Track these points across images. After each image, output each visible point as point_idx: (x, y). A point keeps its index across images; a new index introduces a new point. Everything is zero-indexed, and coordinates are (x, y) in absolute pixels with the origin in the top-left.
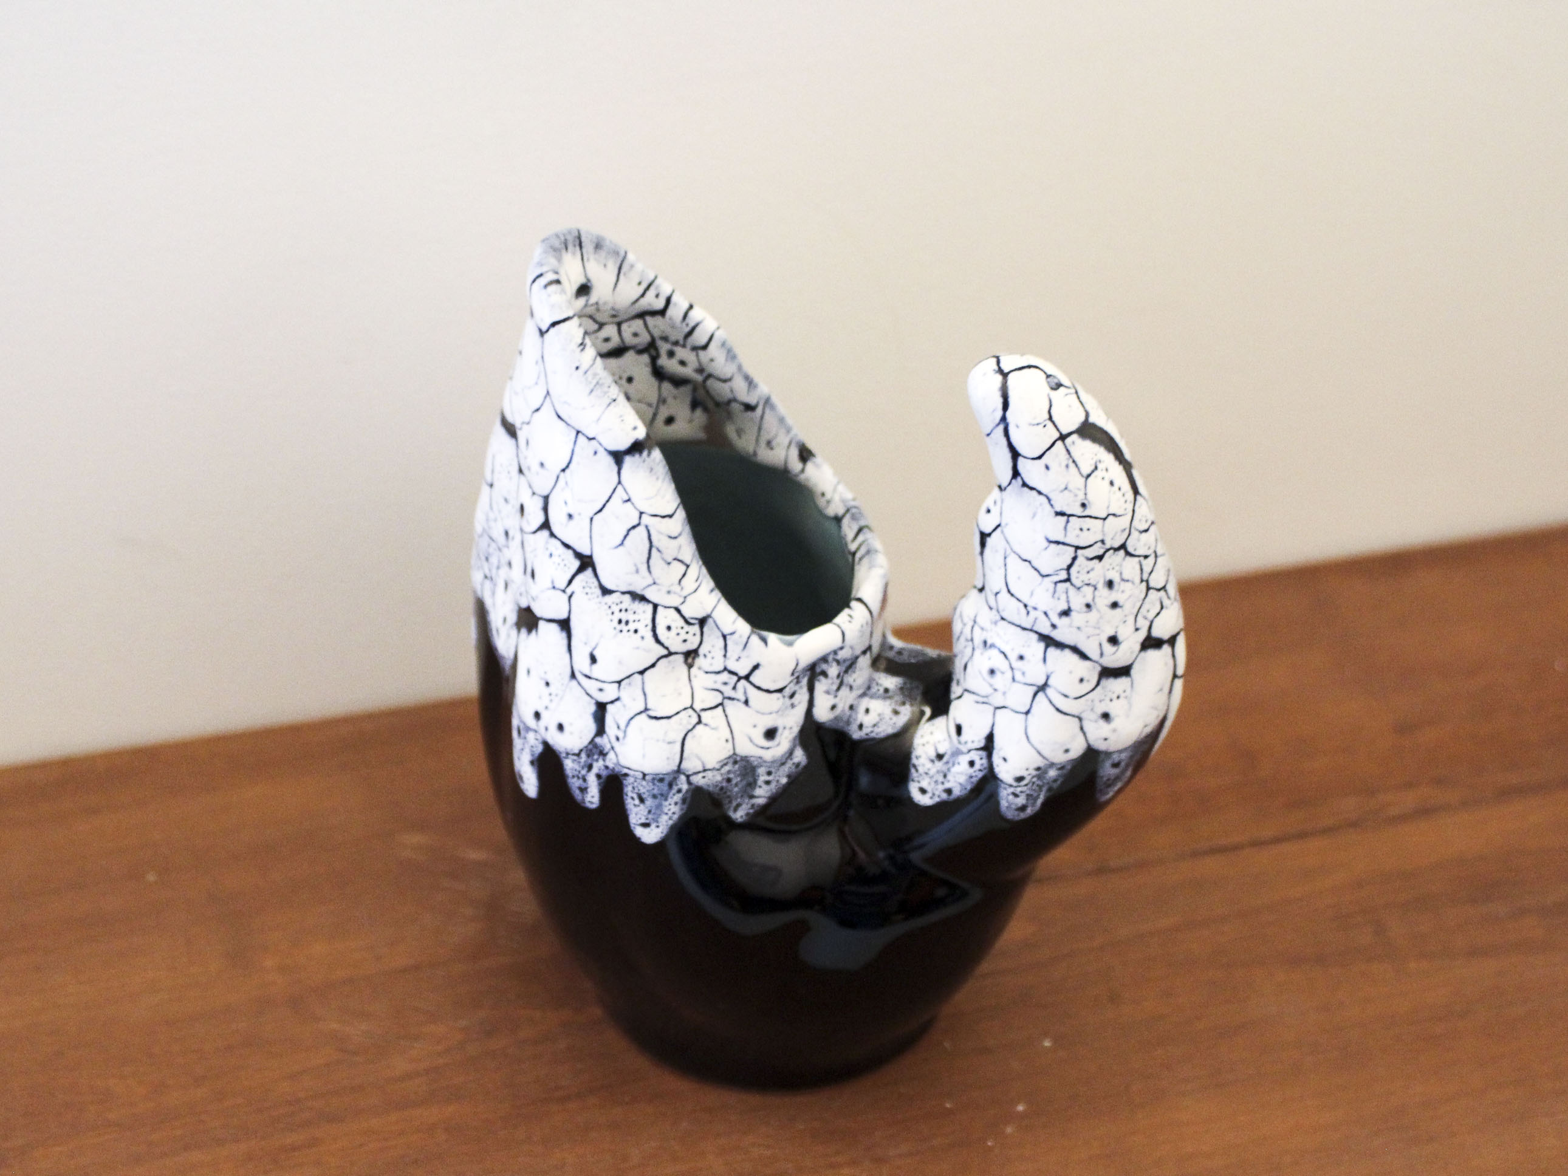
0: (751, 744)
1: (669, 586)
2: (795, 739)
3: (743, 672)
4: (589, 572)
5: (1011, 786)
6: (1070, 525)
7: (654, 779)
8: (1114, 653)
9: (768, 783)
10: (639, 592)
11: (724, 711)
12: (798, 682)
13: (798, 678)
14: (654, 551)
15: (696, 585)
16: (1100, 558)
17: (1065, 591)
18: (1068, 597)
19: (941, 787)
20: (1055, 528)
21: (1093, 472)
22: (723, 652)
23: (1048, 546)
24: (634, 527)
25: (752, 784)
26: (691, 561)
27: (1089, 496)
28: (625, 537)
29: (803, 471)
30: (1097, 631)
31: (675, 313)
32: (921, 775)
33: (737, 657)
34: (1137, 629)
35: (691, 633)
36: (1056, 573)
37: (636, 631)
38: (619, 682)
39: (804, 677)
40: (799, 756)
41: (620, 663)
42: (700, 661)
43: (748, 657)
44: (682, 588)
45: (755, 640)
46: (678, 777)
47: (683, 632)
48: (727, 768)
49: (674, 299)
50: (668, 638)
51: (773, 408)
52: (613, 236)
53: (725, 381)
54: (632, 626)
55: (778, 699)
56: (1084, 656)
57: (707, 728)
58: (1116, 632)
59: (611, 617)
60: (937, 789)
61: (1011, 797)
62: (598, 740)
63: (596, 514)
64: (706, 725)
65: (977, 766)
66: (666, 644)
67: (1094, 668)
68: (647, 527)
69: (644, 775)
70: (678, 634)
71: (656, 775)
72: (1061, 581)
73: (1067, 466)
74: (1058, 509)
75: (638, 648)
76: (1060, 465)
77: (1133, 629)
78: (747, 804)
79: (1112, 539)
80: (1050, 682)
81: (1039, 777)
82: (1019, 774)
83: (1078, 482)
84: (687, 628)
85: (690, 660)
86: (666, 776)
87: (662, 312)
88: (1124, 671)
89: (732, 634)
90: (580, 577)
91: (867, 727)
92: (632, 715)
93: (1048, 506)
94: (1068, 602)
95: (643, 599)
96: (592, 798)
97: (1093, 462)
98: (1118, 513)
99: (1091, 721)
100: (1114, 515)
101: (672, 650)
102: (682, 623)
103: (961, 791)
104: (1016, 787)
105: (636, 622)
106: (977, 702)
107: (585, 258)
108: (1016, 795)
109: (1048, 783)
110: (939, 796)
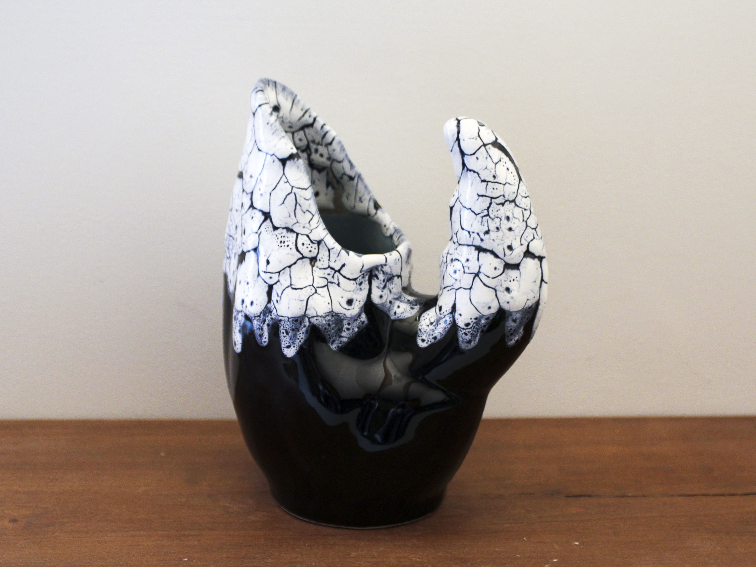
0: (340, 306)
1: (304, 224)
2: (362, 308)
3: (337, 268)
4: (268, 221)
5: (463, 329)
6: (488, 187)
7: (293, 320)
8: (511, 255)
9: (348, 329)
10: (290, 227)
11: (328, 289)
12: (363, 277)
13: (363, 274)
14: (298, 206)
15: (316, 225)
16: (503, 204)
17: (486, 220)
18: (488, 224)
19: (431, 337)
20: (481, 188)
21: (499, 162)
22: (328, 258)
23: (479, 198)
24: (289, 194)
25: (340, 330)
26: (315, 213)
27: (496, 173)
28: (285, 199)
29: (376, 214)
30: (502, 242)
31: (318, 125)
32: (422, 333)
33: (334, 261)
34: (521, 245)
35: (313, 247)
36: (482, 212)
37: (288, 246)
38: (279, 272)
39: (366, 275)
40: (364, 317)
41: (280, 262)
42: (318, 264)
43: (339, 260)
44: (310, 226)
45: (343, 252)
46: (304, 319)
47: (309, 247)
48: (328, 318)
49: (318, 119)
50: (302, 249)
51: (362, 180)
52: (291, 86)
53: (340, 162)
54: (286, 244)
55: (354, 284)
56: (496, 256)
57: (319, 296)
58: (511, 244)
59: (277, 240)
60: (430, 338)
61: (464, 335)
62: (269, 305)
63: (273, 190)
64: (319, 294)
65: (448, 322)
66: (302, 252)
67: (501, 263)
68: (295, 193)
69: (289, 318)
70: (307, 247)
71: (294, 318)
72: (485, 216)
73: (487, 158)
74: (483, 179)
75: (288, 254)
76: (483, 157)
77: (520, 244)
78: (338, 341)
79: (508, 195)
80: (481, 270)
81: (477, 323)
82: (467, 322)
83: (491, 165)
84: (311, 245)
85: (313, 263)
86: (299, 318)
87: (311, 125)
88: (516, 267)
89: (332, 249)
90: (265, 224)
91: (398, 314)
92: (284, 288)
93: (478, 178)
94: (488, 226)
95: (292, 231)
96: (265, 339)
97: (499, 158)
98: (511, 183)
99: (501, 291)
100: (509, 184)
101: (305, 255)
102: (309, 242)
103: (440, 337)
104: (466, 329)
105: (288, 242)
106: (449, 291)
107: (277, 93)
108: (466, 334)
109: (481, 327)
110: (430, 341)
